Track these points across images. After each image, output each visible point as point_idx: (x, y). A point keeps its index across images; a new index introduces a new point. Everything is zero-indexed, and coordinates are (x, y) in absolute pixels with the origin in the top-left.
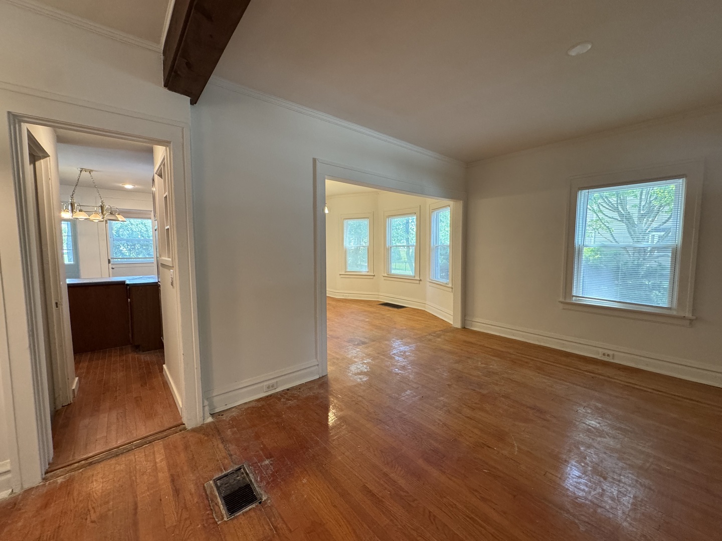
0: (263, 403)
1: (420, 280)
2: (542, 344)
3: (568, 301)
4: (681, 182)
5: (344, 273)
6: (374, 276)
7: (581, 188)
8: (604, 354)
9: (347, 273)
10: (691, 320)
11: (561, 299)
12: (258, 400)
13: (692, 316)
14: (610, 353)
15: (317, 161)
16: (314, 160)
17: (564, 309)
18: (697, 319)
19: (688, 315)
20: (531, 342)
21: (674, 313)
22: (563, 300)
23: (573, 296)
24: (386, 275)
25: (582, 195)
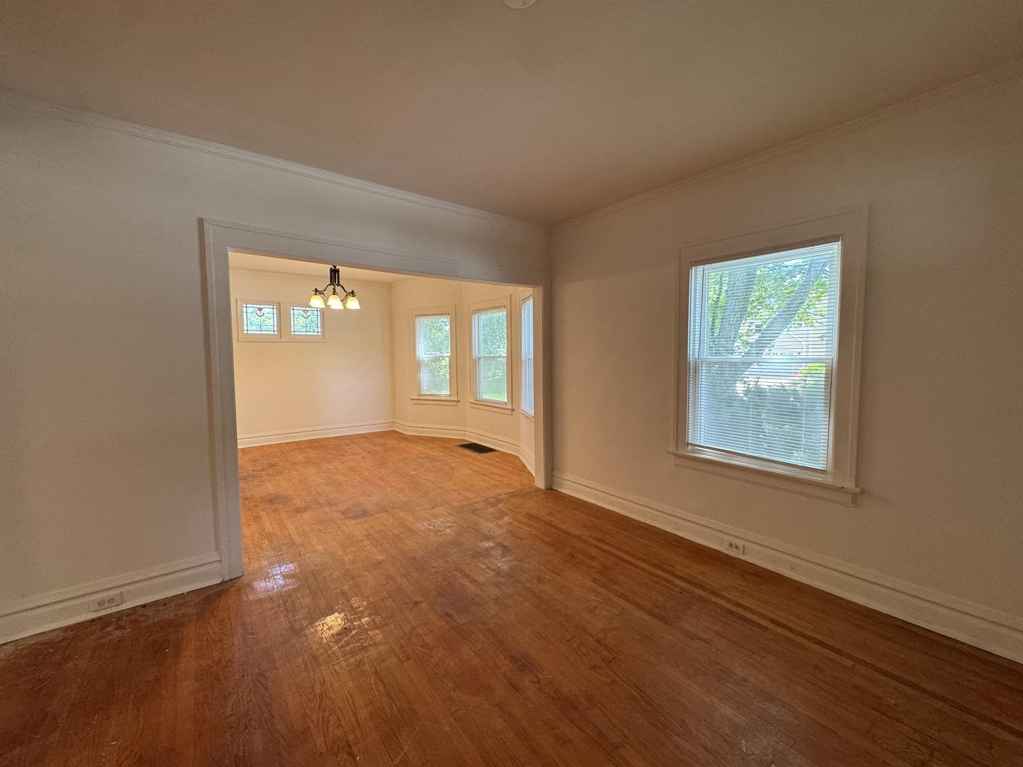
0: (70, 634)
1: (513, 410)
2: (649, 522)
3: (681, 452)
4: (835, 248)
5: (417, 397)
6: (458, 401)
7: (696, 262)
8: (731, 545)
9: (421, 398)
10: (855, 496)
11: (672, 449)
12: (65, 629)
13: (856, 486)
14: (740, 543)
15: (205, 223)
16: (201, 222)
17: (676, 465)
18: (863, 492)
19: (849, 484)
20: (635, 518)
21: (829, 480)
22: (675, 451)
23: (688, 444)
24: (472, 401)
25: (697, 273)
